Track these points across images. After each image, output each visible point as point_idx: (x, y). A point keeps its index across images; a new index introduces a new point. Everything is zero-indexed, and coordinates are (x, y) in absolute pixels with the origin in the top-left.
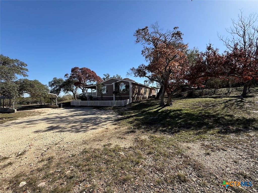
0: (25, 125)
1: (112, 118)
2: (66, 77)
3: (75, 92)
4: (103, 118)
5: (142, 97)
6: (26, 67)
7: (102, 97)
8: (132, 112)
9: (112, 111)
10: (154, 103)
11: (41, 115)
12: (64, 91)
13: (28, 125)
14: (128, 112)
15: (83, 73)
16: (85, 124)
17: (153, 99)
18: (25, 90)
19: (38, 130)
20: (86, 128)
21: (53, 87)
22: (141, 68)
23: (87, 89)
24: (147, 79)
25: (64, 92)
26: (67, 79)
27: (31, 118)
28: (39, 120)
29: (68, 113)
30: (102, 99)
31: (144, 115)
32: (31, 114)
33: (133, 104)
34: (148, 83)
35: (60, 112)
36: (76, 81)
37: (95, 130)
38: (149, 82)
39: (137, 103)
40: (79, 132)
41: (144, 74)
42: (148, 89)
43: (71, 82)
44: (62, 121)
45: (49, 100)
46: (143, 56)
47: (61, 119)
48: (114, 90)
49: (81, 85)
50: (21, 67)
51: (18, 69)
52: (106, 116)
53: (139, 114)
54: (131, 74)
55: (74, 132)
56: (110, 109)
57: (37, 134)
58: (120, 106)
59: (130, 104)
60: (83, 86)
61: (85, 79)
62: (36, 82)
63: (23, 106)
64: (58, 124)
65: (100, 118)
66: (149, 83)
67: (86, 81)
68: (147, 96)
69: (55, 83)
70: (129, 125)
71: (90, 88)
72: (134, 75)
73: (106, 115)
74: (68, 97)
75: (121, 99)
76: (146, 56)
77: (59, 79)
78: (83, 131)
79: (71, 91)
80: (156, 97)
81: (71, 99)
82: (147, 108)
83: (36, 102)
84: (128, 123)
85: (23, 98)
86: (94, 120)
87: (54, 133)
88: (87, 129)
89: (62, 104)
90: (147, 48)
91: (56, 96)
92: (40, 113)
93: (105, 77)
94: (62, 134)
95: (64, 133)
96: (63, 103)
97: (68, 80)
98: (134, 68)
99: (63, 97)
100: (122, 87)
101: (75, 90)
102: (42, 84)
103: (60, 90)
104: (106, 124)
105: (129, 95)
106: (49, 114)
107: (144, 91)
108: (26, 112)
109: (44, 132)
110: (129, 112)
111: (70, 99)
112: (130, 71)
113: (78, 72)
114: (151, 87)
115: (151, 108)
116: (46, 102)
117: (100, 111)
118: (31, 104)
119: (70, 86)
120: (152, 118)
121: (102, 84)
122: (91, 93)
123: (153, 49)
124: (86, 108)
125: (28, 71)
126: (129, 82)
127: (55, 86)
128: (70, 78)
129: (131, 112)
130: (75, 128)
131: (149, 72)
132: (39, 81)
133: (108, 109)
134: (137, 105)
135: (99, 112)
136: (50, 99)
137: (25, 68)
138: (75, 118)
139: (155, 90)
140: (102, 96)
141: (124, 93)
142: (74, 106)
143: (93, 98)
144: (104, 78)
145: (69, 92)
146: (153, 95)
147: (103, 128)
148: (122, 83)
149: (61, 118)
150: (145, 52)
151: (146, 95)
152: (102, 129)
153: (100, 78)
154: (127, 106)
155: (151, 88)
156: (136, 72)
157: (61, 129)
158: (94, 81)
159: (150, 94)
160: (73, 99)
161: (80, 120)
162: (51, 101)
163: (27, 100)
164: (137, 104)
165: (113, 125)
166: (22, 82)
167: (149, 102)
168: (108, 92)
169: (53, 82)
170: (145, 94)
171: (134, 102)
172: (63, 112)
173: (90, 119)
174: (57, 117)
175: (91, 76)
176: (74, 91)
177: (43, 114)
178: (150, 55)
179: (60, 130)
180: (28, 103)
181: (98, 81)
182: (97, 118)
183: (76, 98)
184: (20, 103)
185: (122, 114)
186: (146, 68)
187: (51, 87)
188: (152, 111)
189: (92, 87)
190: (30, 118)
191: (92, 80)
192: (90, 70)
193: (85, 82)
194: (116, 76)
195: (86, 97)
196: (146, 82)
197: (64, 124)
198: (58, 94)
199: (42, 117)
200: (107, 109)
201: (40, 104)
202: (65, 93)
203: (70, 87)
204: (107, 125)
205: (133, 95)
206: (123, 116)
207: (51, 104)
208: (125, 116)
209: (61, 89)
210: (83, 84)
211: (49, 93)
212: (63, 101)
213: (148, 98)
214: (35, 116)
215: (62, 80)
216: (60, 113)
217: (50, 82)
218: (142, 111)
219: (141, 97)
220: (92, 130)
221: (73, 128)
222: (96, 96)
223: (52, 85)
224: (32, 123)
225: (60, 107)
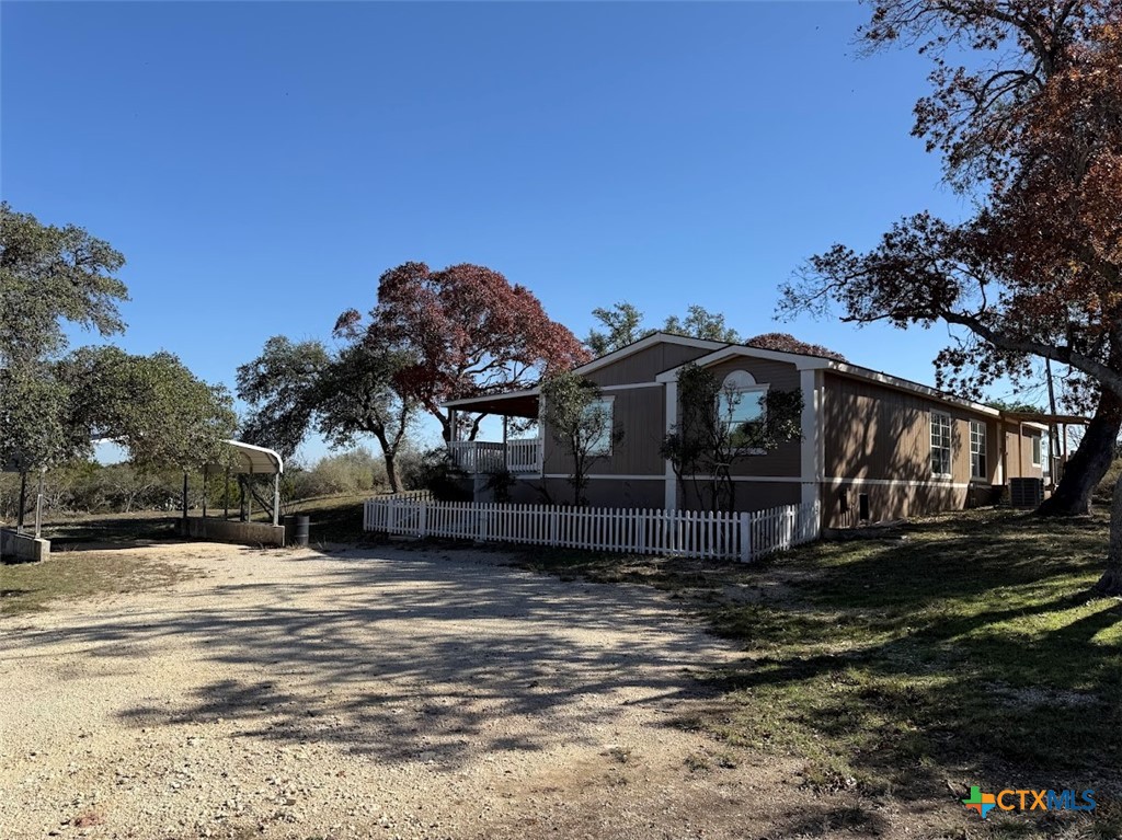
0: (75, 658)
1: (656, 661)
2: (344, 331)
3: (398, 437)
4: (588, 655)
5: (911, 494)
6: (119, 275)
7: (578, 482)
8: (827, 618)
9: (657, 598)
10: (1033, 553)
11: (181, 587)
12: (327, 427)
13: (93, 660)
14: (796, 615)
15: (453, 307)
16: (451, 687)
17: (1018, 513)
18: (102, 419)
19: (147, 705)
20: (458, 731)
21: (263, 403)
22: (909, 246)
23: (474, 416)
24: (964, 337)
25: (324, 435)
26: (346, 344)
27: (119, 603)
28: (163, 630)
29: (339, 591)
30: (579, 493)
31: (952, 663)
32: (124, 580)
33: (827, 548)
34: (969, 371)
35: (290, 581)
36: (403, 360)
37: (528, 755)
38: (983, 367)
39: (870, 544)
40: (407, 755)
41: (934, 300)
42: (965, 428)
43: (371, 369)
44: (300, 652)
45: (234, 485)
46: (930, 147)
47: (290, 632)
48: (673, 432)
49: (440, 385)
50: (90, 271)
51: (75, 284)
52: (609, 639)
53: (898, 643)
54: (815, 302)
55: (368, 751)
56: (636, 577)
57: (136, 733)
58: (723, 562)
59: (803, 547)
60: (448, 399)
61: (467, 344)
62: (164, 366)
63: (88, 517)
64: (267, 669)
65: (563, 652)
66: (978, 374)
67: (470, 361)
68: (958, 481)
69: (276, 373)
70: (817, 750)
71: (499, 413)
72: (841, 309)
73: (608, 629)
74: (348, 467)
75: (728, 499)
76: (957, 147)
77: (299, 350)
78: (436, 749)
79: (371, 428)
80: (1048, 494)
81: (370, 484)
82: (969, 592)
83: (158, 498)
84: (801, 720)
85: (96, 466)
86: (519, 665)
87: (239, 740)
88: (465, 738)
89: (306, 522)
90: (967, 74)
91: (277, 465)
92: (173, 575)
93: (607, 332)
94: (289, 759)
95: (303, 756)
96: (315, 515)
97: (357, 350)
98: (841, 248)
99: (316, 472)
100: (742, 407)
101: (398, 423)
102: (200, 380)
103: (303, 424)
104: (611, 714)
105: (800, 476)
106: (221, 590)
107: (935, 440)
108: (98, 560)
109: (176, 722)
110: (801, 622)
111: (360, 485)
112: (812, 275)
113: (424, 297)
114: (993, 406)
115: (1012, 599)
116: (216, 497)
117: (565, 585)
118: (135, 507)
119: (367, 393)
120: (1034, 697)
121: (584, 384)
122: (503, 447)
123: (1025, 78)
124: (463, 554)
125: (129, 294)
126: (801, 363)
127: (274, 396)
128: (366, 341)
129: (821, 625)
130: (377, 718)
131: (983, 282)
132: (184, 362)
133: (625, 579)
134: (867, 561)
135: (558, 594)
136: (242, 478)
137: (113, 278)
138: (385, 632)
139: (1038, 432)
140: (579, 473)
141: (753, 452)
142: (386, 533)
143: (513, 482)
144: (600, 338)
145: (357, 434)
146: (1013, 480)
147: (586, 741)
148: (740, 377)
149: (294, 622)
150: (943, 117)
151: (949, 476)
152: (578, 752)
153: (567, 339)
154: (781, 566)
155: (996, 413)
156: (858, 285)
157: (285, 712)
158: (527, 362)
159: (984, 466)
160: (380, 488)
161: (419, 651)
162: (243, 493)
163: (115, 480)
164: (868, 553)
165: (668, 725)
166: (89, 366)
167: (984, 543)
168: (624, 440)
169: (262, 369)
170: (936, 470)
171: (840, 537)
172: (312, 581)
173: (490, 652)
174: (269, 618)
175: (506, 324)
176: (390, 428)
177: (188, 586)
178: (995, 139)
179: (275, 719)
180: (117, 502)
181: (552, 356)
182: (538, 649)
183: (398, 480)
184: (78, 501)
185: (737, 634)
186: (955, 243)
187: (253, 401)
188: (1024, 630)
189: (515, 406)
190: (114, 606)
191: (513, 351)
192: (500, 281)
193: (465, 367)
194: (689, 322)
195: (466, 474)
196: (951, 367)
197: (308, 679)
198: (289, 446)
199: (176, 604)
200: (613, 580)
201: (180, 515)
202: (331, 443)
203: (369, 399)
204: (620, 725)
205: (831, 473)
206: (753, 656)
207: (242, 516)
208: (765, 654)
209: (308, 415)
210: (452, 385)
211: (232, 442)
212: (318, 493)
213: (968, 505)
214: (142, 598)
215: (320, 352)
216: (292, 586)
217: (245, 368)
218: (923, 622)
219: (901, 491)
220: (500, 753)
221: (364, 719)
222: (535, 472)
223: (256, 387)
224: (116, 648)
225: (292, 539)
